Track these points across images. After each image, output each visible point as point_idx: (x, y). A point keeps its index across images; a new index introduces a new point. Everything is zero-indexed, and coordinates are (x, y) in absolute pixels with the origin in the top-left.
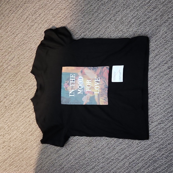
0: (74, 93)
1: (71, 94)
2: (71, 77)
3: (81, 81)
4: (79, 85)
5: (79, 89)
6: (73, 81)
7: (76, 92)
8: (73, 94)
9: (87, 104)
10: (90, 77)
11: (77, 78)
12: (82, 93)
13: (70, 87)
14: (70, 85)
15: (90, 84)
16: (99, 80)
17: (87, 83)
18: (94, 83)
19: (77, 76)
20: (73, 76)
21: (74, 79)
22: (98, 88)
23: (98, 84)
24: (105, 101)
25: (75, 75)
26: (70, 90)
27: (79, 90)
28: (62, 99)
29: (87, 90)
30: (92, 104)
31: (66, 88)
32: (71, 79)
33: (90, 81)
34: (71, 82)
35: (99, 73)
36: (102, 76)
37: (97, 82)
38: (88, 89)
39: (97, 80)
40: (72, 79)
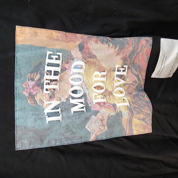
0: (59, 110)
1: (50, 115)
2: (48, 61)
3: (79, 73)
4: (72, 86)
5: (73, 98)
6: (56, 73)
7: (65, 107)
8: (57, 114)
9: (100, 138)
10: (104, 65)
11: (66, 66)
12: (84, 109)
13: (45, 92)
14: (46, 87)
15: (102, 82)
16: (125, 73)
17: (95, 79)
18: (114, 79)
19: (68, 59)
20: (54, 57)
21: (58, 69)
22: (122, 93)
23: (122, 82)
24: (145, 124)
25: (61, 54)
26: (45, 103)
27: (72, 101)
28: (18, 133)
29: (95, 101)
30: (114, 136)
31: (32, 96)
32: (47, 68)
33: (104, 76)
34: (46, 77)
35: (128, 54)
36: (133, 63)
37: (121, 77)
38: (99, 96)
39: (121, 73)
40: (53, 69)
